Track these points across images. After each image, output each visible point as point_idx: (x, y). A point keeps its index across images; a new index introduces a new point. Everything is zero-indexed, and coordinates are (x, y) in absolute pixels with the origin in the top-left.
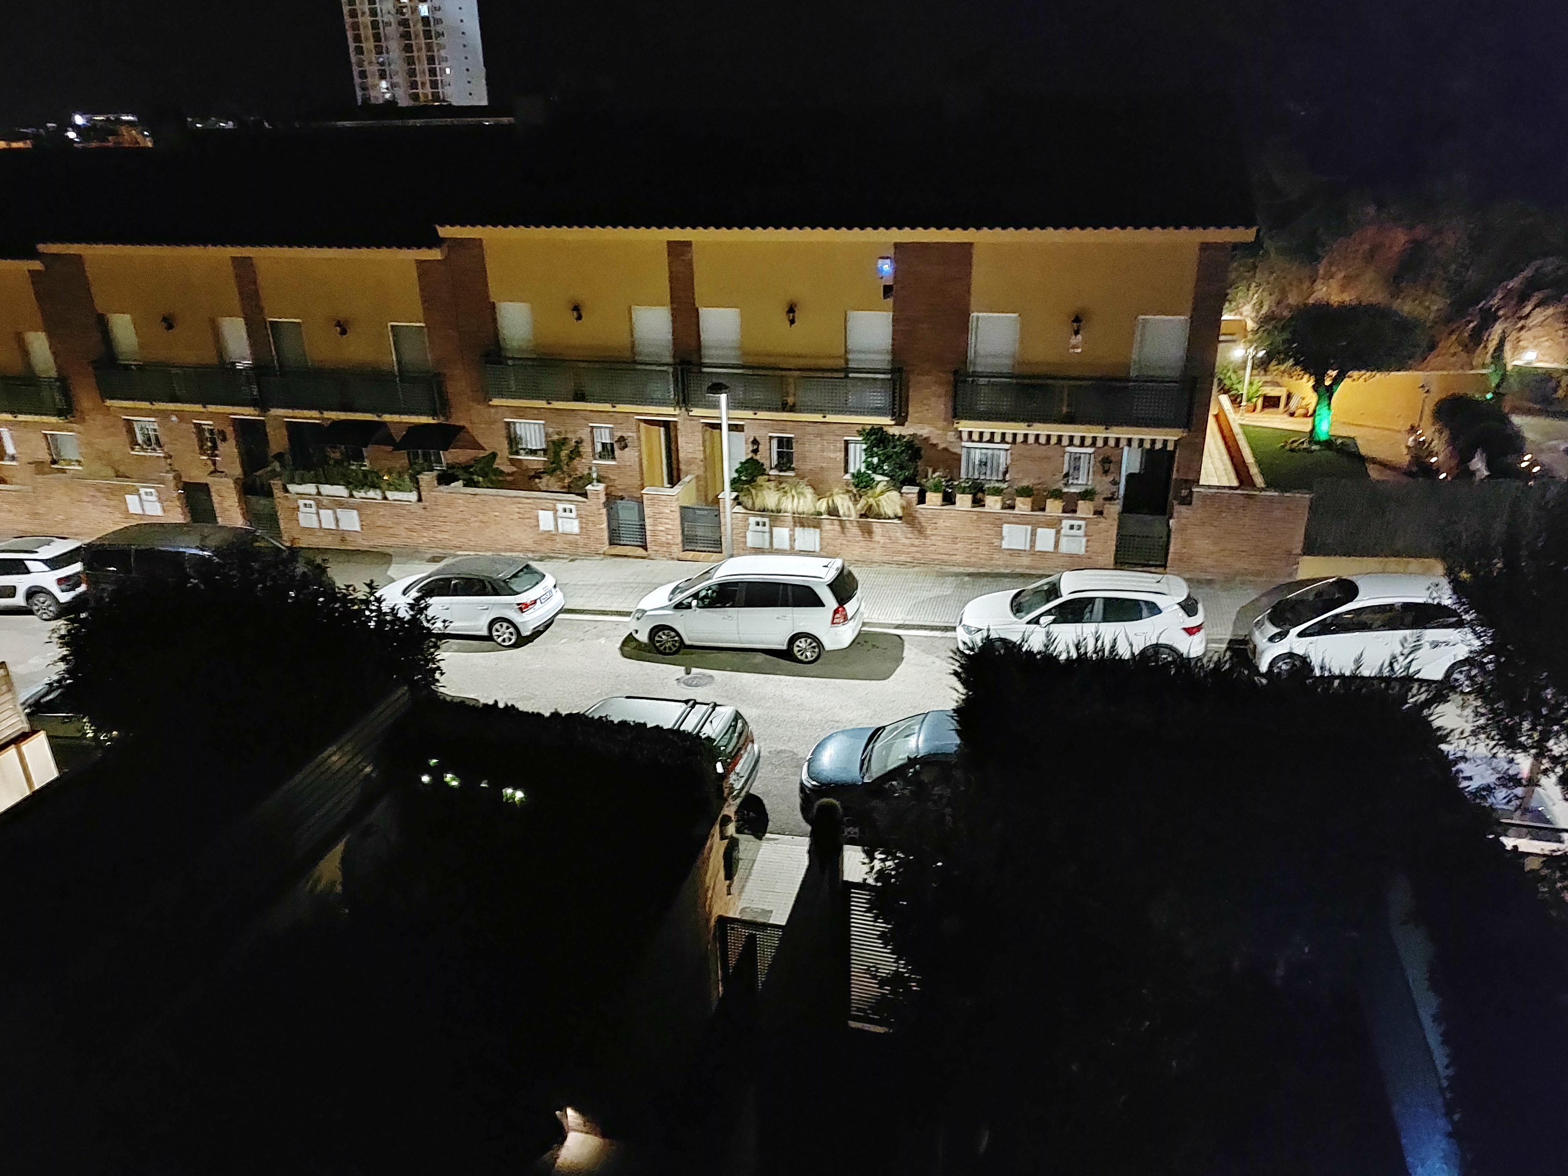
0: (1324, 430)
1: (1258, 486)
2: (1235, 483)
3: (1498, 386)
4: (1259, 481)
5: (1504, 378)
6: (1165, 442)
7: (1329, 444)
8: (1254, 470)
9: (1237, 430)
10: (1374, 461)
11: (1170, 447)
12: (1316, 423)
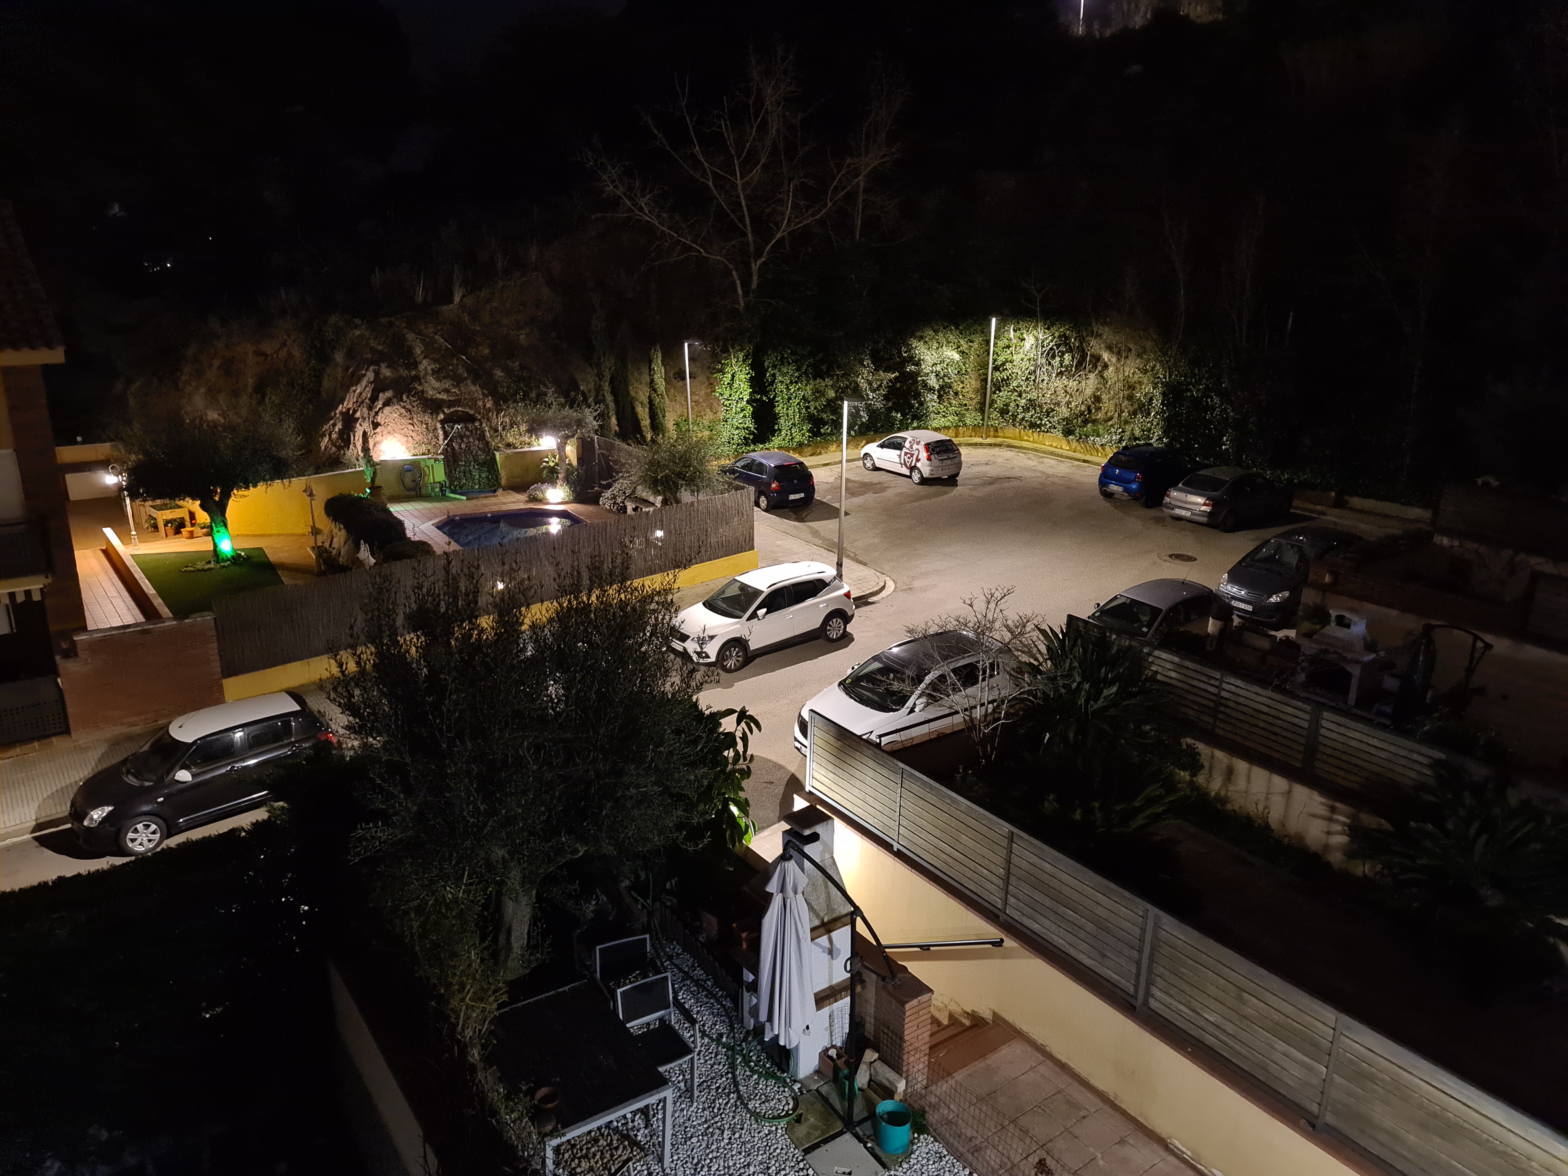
0: (226, 546)
1: (164, 616)
2: (141, 618)
3: (373, 480)
4: (165, 611)
5: (375, 473)
6: (28, 593)
7: (236, 559)
8: (158, 602)
9: (130, 563)
10: (284, 567)
11: (37, 597)
12: (216, 541)
